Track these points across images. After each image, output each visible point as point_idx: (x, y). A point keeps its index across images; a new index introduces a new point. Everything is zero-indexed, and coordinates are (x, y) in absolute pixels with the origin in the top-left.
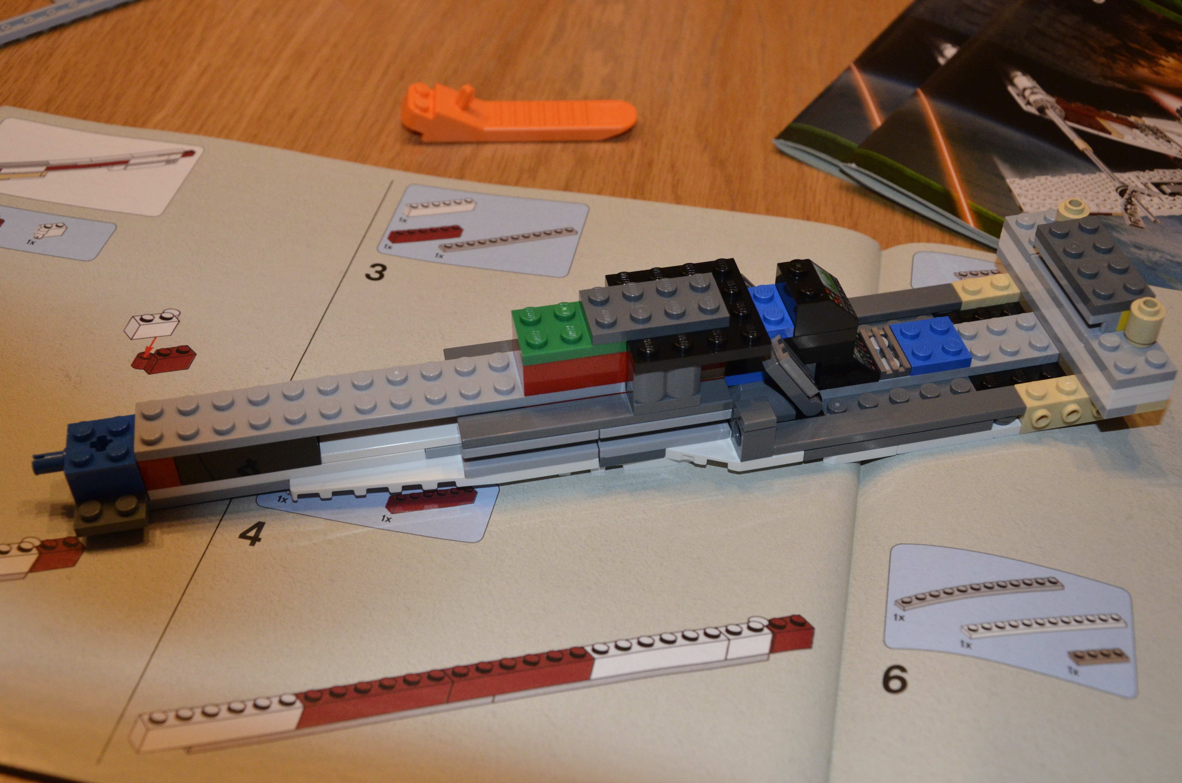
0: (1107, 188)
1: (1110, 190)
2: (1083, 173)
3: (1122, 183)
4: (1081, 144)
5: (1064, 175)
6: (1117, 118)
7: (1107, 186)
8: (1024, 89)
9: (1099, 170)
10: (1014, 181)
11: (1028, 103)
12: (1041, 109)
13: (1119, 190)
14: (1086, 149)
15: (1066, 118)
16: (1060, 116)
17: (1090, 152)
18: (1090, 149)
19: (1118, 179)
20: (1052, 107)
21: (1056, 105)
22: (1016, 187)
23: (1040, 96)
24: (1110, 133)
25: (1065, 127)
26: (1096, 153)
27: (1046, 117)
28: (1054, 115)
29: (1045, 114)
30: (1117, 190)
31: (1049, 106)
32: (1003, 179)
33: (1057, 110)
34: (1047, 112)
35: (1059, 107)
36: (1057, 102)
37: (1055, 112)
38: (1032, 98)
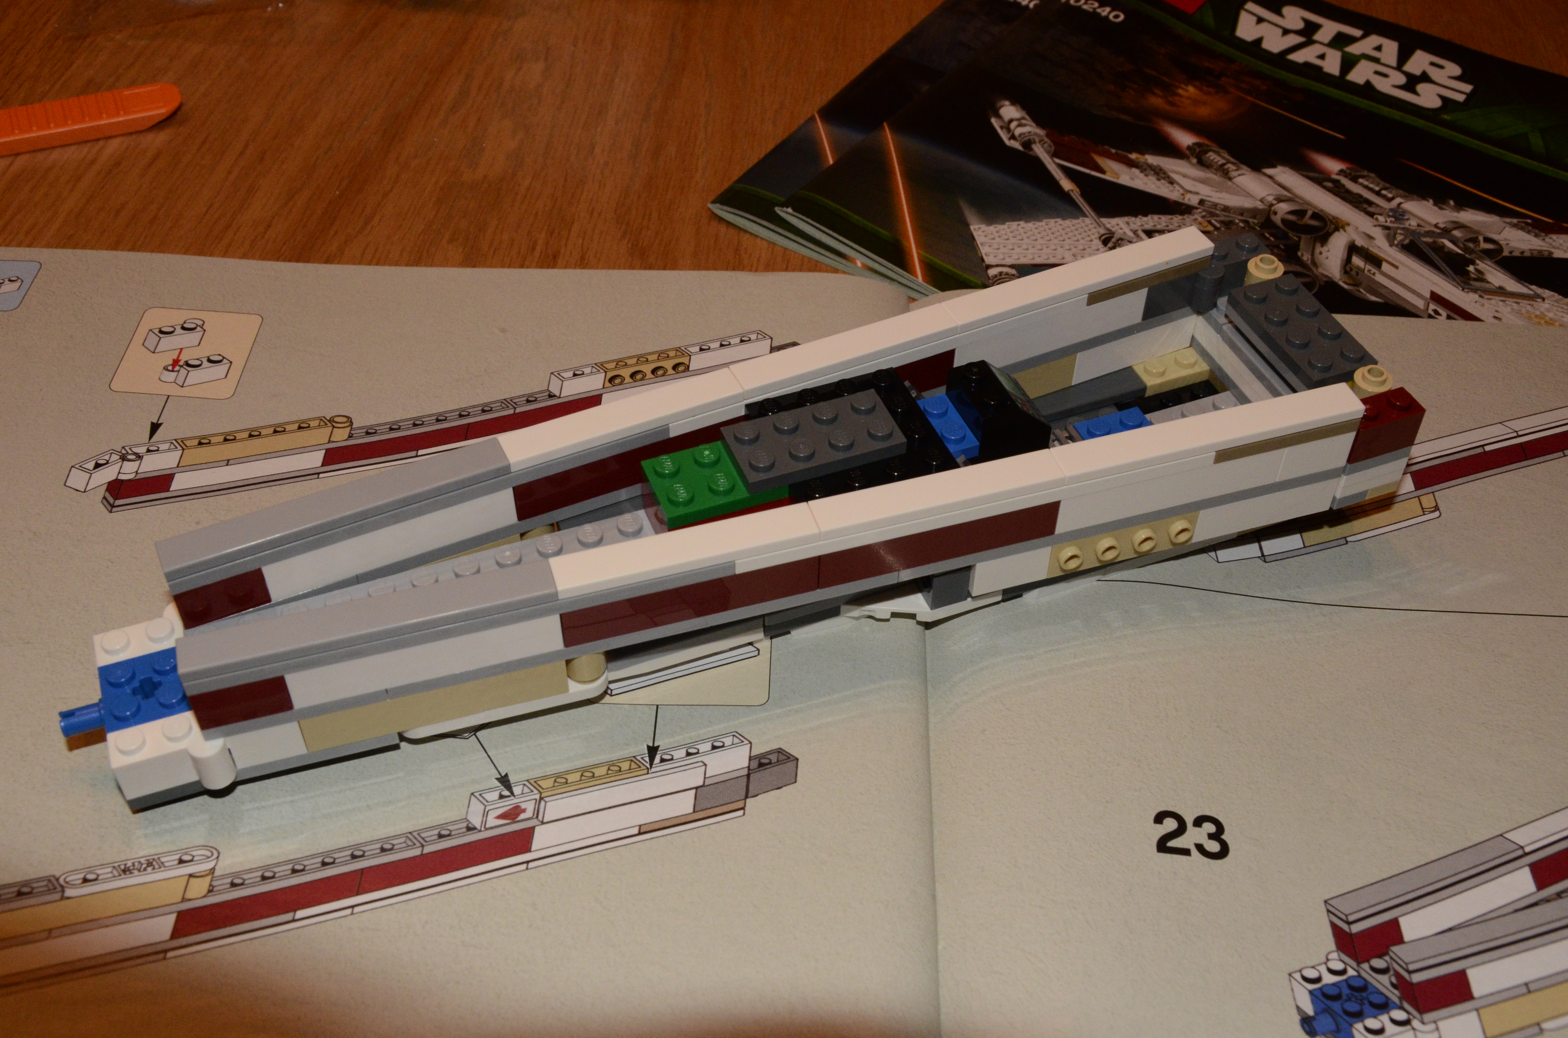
0: (1089, 236)
1: (1093, 237)
2: (1064, 219)
3: (1108, 229)
4: (1067, 185)
5: (1040, 221)
6: (1116, 154)
7: (1090, 233)
8: (1011, 121)
9: (1085, 215)
10: (979, 228)
11: (1013, 137)
12: (1027, 144)
13: (1102, 238)
14: (1072, 191)
15: (1054, 155)
16: (1048, 152)
17: (1076, 193)
18: (1078, 190)
19: (1104, 225)
20: (1040, 142)
21: (1046, 139)
22: (980, 235)
23: (1030, 128)
24: (1103, 172)
25: (1051, 165)
26: (1083, 195)
27: (1031, 153)
28: (1039, 151)
29: (1032, 149)
30: (1100, 238)
31: (1037, 140)
32: (967, 225)
33: (1046, 145)
34: (1034, 146)
35: (1049, 141)
36: (1048, 135)
37: (1043, 147)
38: (1018, 131)
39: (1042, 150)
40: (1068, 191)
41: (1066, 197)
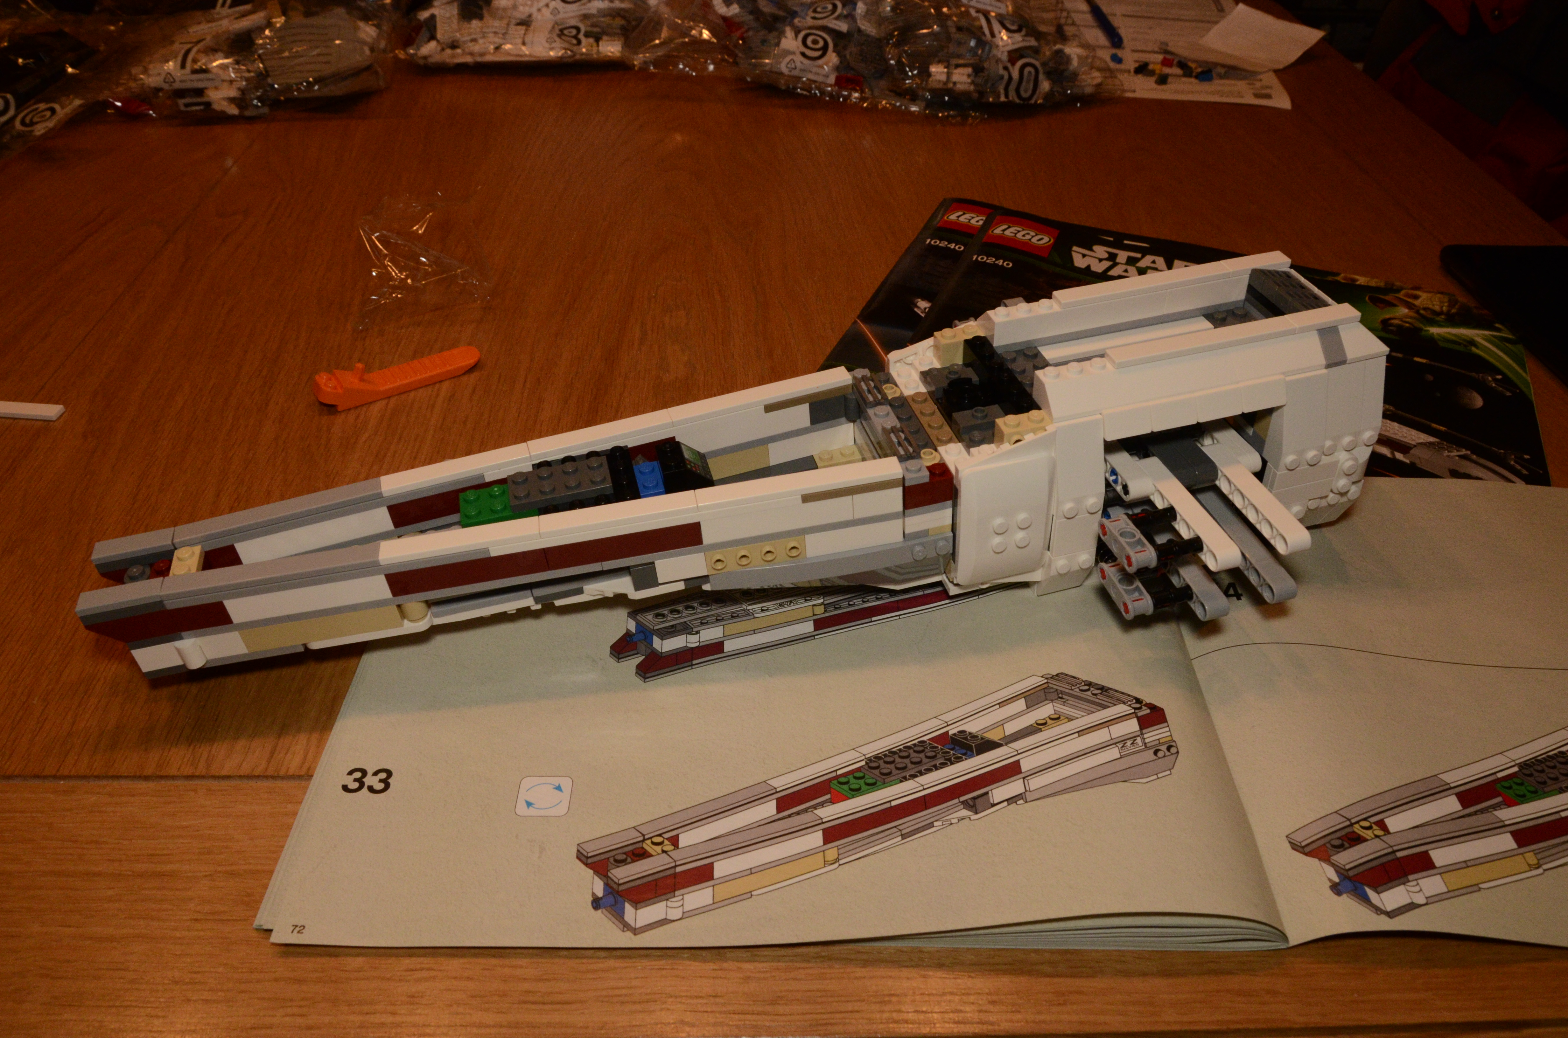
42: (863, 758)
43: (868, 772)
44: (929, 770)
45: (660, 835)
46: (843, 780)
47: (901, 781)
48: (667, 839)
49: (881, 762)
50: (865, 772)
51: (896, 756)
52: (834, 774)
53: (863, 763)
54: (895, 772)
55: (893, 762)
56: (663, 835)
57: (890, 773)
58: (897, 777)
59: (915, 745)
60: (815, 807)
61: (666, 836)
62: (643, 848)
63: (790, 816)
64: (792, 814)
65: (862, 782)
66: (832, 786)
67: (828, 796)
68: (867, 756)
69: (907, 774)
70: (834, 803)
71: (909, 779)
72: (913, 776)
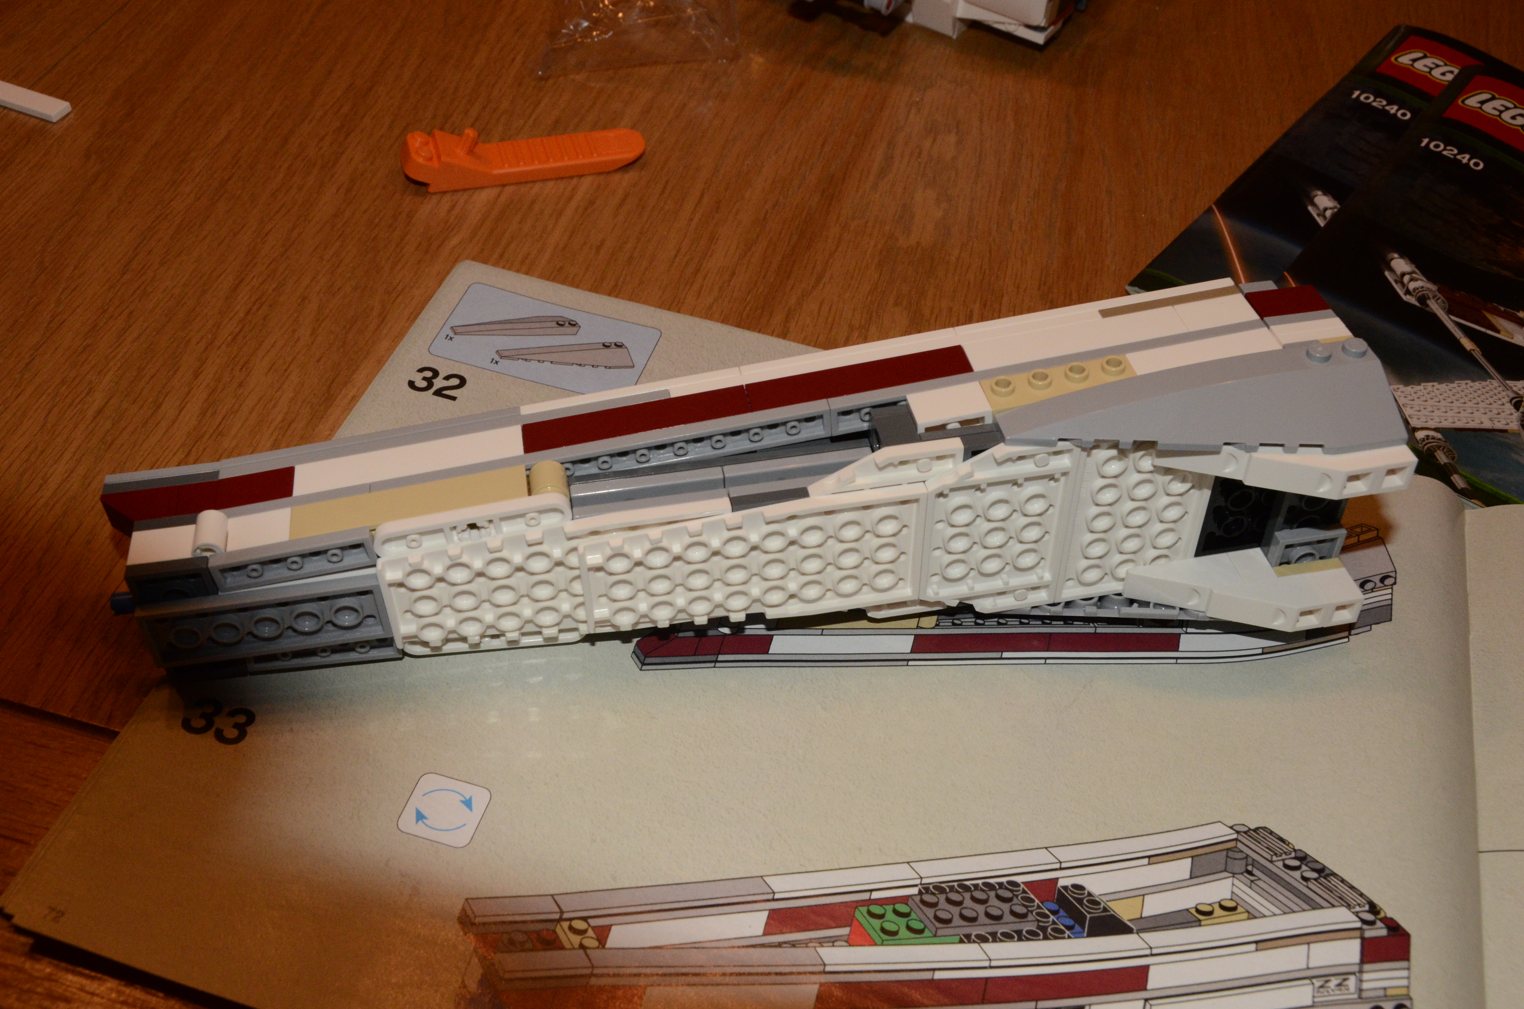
0: (1500, 399)
1: (1504, 401)
2: (1473, 381)
3: (1515, 392)
4: (1467, 344)
5: (1452, 382)
6: (1505, 311)
7: (1500, 396)
8: (1403, 275)
9: (1491, 377)
10: (1398, 389)
11: (1408, 292)
12: (1423, 299)
13: (1514, 401)
14: (1474, 350)
15: (1449, 312)
16: (1443, 309)
17: (1478, 354)
18: (1478, 350)
19: (1511, 388)
20: (1434, 297)
21: (1439, 295)
22: (1400, 396)
23: (1420, 283)
24: (1498, 332)
25: (1449, 321)
26: (1484, 355)
27: (1427, 309)
28: (1435, 307)
29: (1427, 306)
30: (1511, 401)
31: (1431, 296)
33: (1439, 301)
34: (1428, 302)
35: (1442, 298)
36: (1439, 290)
37: (1437, 303)
38: (1412, 286)
39: (1438, 307)
40: (1470, 350)
41: (1468, 356)
42: (918, 882)
43: (918, 910)
44: (1008, 937)
45: (585, 919)
46: (876, 909)
47: (961, 941)
48: (594, 928)
49: (942, 897)
50: (914, 907)
51: (967, 895)
52: (865, 896)
53: (915, 891)
54: (957, 921)
55: (958, 904)
56: (590, 920)
57: (947, 922)
58: (957, 931)
59: (1001, 885)
60: (821, 942)
61: (593, 922)
62: (554, 932)
63: (780, 945)
64: (785, 943)
65: (903, 921)
66: (858, 915)
67: (845, 931)
68: (925, 881)
69: (974, 931)
70: (850, 945)
71: (974, 942)
72: (982, 939)
